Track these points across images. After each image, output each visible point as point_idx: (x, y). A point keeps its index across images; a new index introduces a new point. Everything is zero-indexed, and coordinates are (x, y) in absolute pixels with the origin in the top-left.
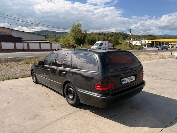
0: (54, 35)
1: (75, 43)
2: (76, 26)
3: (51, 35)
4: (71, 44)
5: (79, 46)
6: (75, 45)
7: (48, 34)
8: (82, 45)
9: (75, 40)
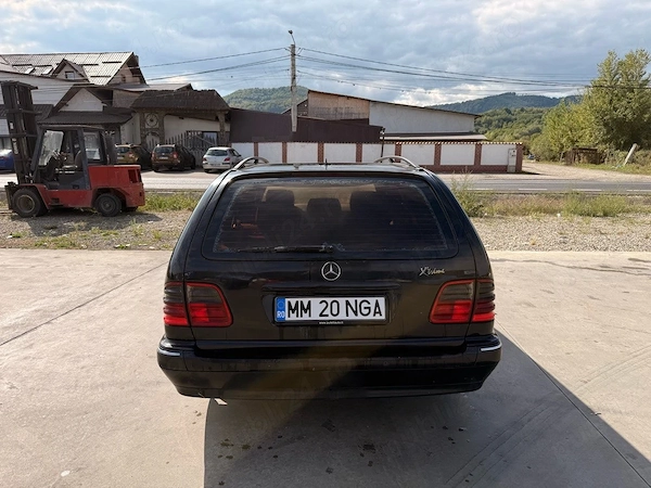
0: (535, 109)
1: (605, 141)
2: (621, 64)
3: (522, 110)
4: (582, 144)
5: (621, 154)
6: (600, 148)
7: (512, 109)
8: (634, 146)
9: (606, 125)
